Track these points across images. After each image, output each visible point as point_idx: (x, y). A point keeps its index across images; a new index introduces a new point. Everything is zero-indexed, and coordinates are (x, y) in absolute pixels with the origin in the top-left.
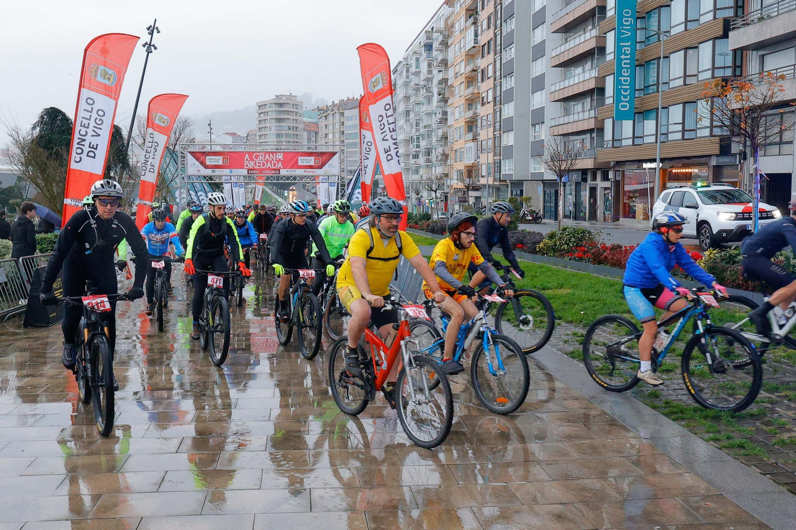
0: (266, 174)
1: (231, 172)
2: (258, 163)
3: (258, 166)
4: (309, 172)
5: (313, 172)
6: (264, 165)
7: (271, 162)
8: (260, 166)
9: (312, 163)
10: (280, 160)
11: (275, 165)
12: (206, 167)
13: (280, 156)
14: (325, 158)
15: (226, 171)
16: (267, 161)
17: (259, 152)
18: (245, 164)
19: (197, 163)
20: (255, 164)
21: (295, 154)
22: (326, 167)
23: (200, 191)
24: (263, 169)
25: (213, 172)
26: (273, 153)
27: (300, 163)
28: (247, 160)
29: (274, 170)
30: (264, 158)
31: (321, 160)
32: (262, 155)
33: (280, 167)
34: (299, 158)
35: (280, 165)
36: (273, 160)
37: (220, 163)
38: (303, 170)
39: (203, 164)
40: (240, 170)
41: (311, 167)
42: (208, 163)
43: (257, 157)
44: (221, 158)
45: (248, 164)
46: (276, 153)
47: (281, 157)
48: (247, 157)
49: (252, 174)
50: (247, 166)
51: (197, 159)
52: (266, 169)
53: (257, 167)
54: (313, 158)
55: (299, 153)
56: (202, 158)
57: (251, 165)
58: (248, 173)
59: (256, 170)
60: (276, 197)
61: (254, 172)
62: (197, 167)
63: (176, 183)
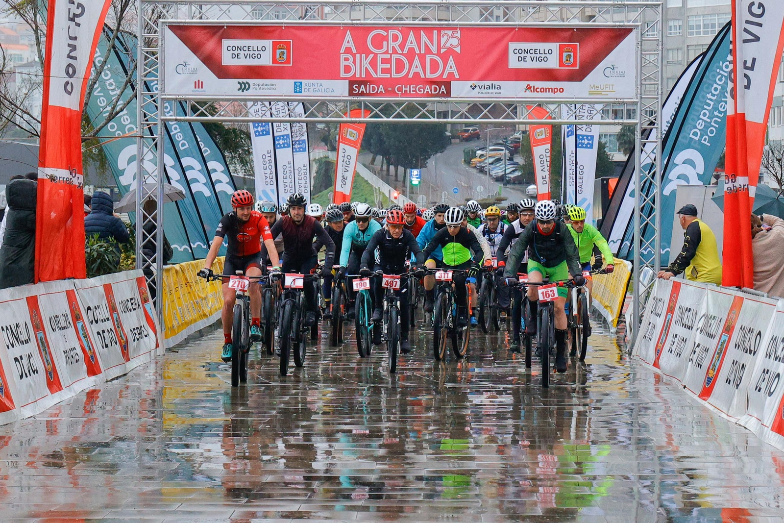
0: (406, 94)
1: (298, 88)
2: (384, 61)
3: (384, 71)
4: (543, 90)
5: (554, 91)
6: (400, 66)
7: (422, 58)
8: (388, 71)
9: (552, 63)
10: (450, 51)
11: (434, 66)
12: (222, 72)
13: (452, 41)
14: (591, 46)
15: (284, 87)
16: (411, 55)
17: (386, 28)
18: (343, 63)
19: (195, 61)
20: (373, 63)
21: (499, 35)
22: (595, 77)
23: (188, 153)
24: (398, 81)
25: (244, 88)
26: (429, 30)
27: (514, 63)
28: (348, 50)
29: (432, 82)
30: (402, 46)
31: (580, 52)
32: (395, 38)
33: (451, 75)
34: (513, 46)
35: (451, 67)
36: (428, 51)
37: (266, 60)
38: (524, 84)
39: (212, 62)
40: (326, 83)
41: (548, 75)
42: (227, 60)
43: (379, 42)
44: (268, 43)
45: (350, 63)
46: (440, 29)
47: (455, 42)
48: (348, 41)
49: (362, 94)
50: (347, 69)
51: (196, 49)
52: (406, 81)
53: (380, 75)
54: (555, 46)
55: (511, 29)
56: (210, 45)
57: (361, 67)
58: (351, 93)
59: (378, 82)
60: (385, 188)
61: (370, 88)
62: (194, 72)
63: (122, 127)
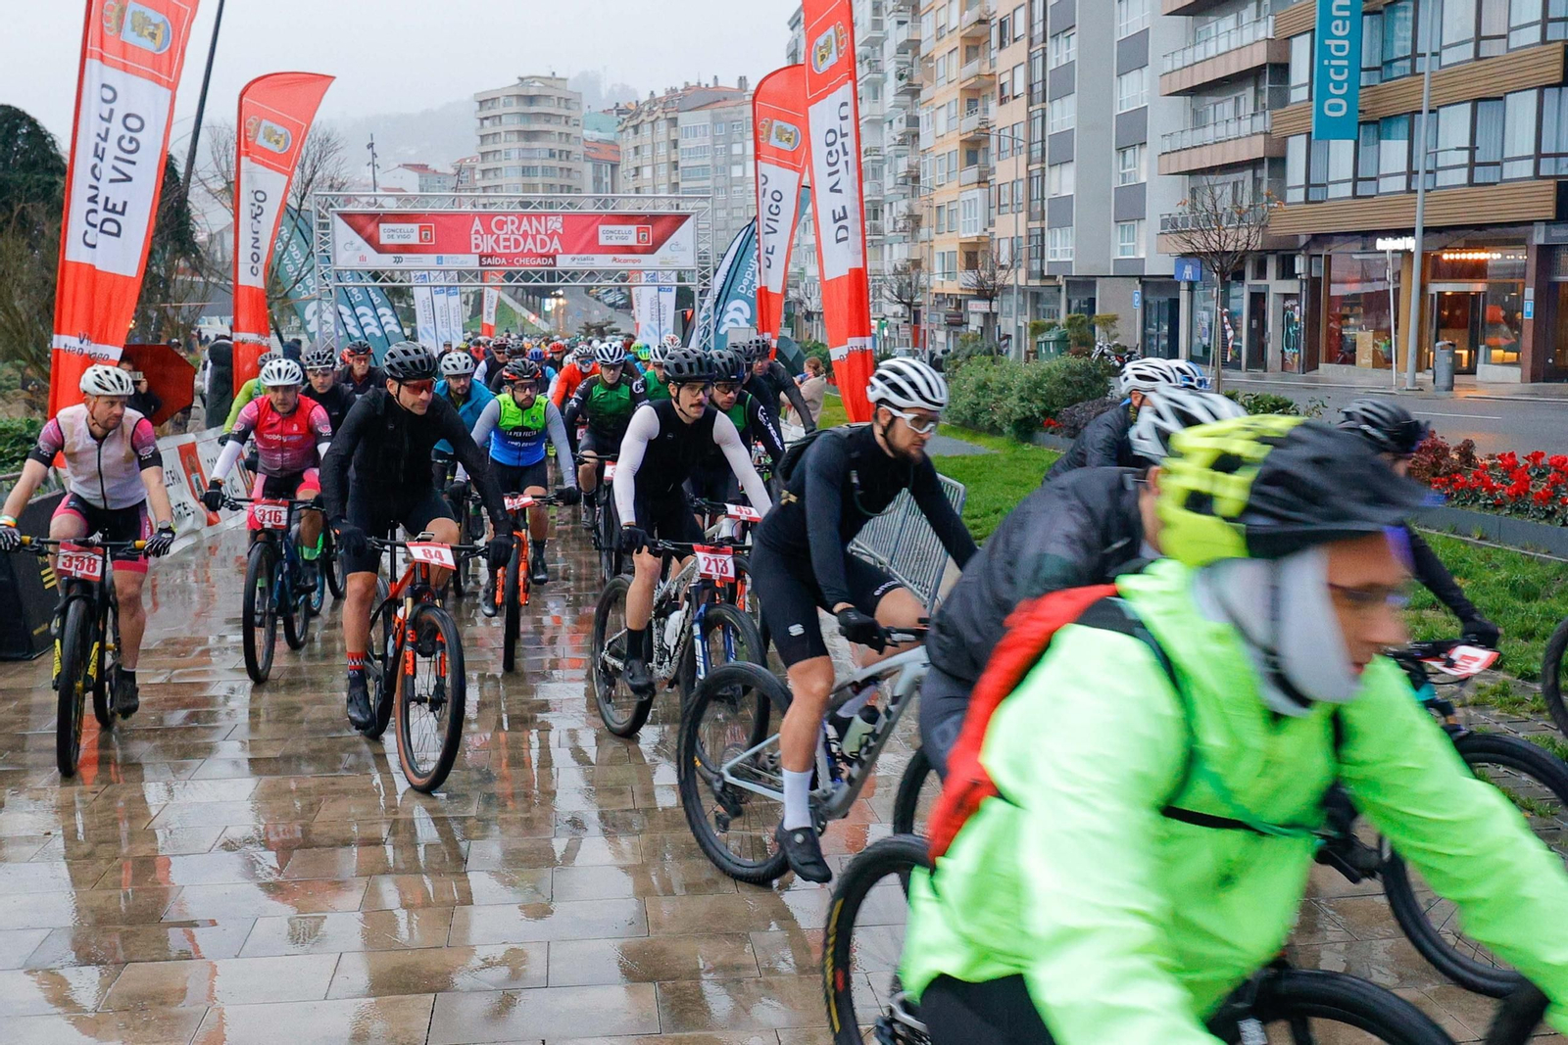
0: (522, 265)
1: (440, 261)
2: (505, 240)
3: (505, 247)
4: (626, 261)
5: (634, 261)
6: (517, 243)
7: (534, 238)
8: (508, 247)
9: (632, 241)
10: (555, 232)
11: (543, 244)
12: (381, 249)
13: (556, 224)
14: (662, 226)
15: (429, 260)
16: (525, 235)
17: (506, 215)
18: (473, 242)
19: (359, 241)
20: (497, 241)
21: (591, 219)
22: (664, 251)
23: (361, 304)
24: (516, 255)
25: (398, 261)
26: (538, 216)
27: (603, 241)
28: (477, 232)
29: (542, 256)
30: (518, 228)
31: (651, 232)
32: (513, 222)
33: (556, 250)
34: (602, 228)
35: (556, 244)
36: (538, 232)
37: (414, 240)
38: (611, 256)
39: (372, 241)
40: (462, 257)
41: (629, 250)
42: (384, 240)
43: (500, 225)
44: (415, 227)
45: (479, 241)
46: (546, 215)
47: (558, 225)
48: (477, 225)
49: (489, 265)
50: (477, 246)
51: (359, 231)
52: (522, 255)
53: (502, 251)
54: (633, 228)
55: (600, 216)
56: (370, 228)
57: (487, 244)
58: (481, 265)
59: (500, 256)
60: (525, 313)
61: (495, 260)
62: (358, 249)
63: (307, 288)
